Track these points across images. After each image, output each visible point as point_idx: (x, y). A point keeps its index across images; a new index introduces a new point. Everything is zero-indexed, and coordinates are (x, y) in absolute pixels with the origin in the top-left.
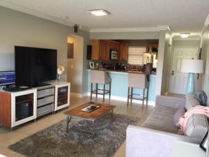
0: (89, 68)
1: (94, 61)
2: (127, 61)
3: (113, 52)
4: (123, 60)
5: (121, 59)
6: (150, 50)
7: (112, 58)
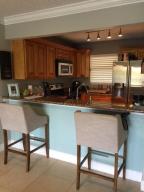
0: (8, 97)
1: (19, 81)
2: (89, 78)
3: (60, 64)
4: (82, 76)
5: (78, 76)
6: (125, 58)
7: (60, 74)
